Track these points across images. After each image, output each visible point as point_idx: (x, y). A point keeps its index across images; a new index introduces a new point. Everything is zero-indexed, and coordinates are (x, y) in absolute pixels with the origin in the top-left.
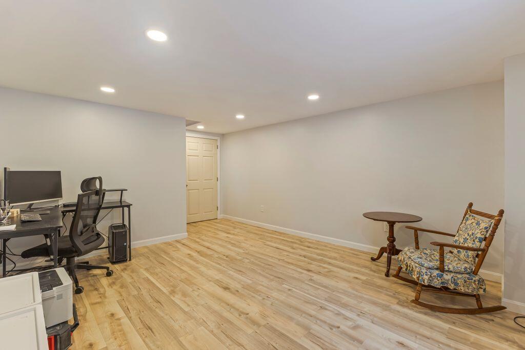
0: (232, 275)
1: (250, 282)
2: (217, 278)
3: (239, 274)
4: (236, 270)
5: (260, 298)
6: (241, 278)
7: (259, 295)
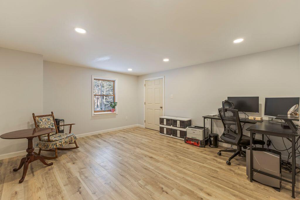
0: (150, 165)
1: (139, 161)
2: (159, 163)
3: (146, 167)
4: (149, 170)
5: (135, 153)
6: (145, 164)
7: (135, 154)
